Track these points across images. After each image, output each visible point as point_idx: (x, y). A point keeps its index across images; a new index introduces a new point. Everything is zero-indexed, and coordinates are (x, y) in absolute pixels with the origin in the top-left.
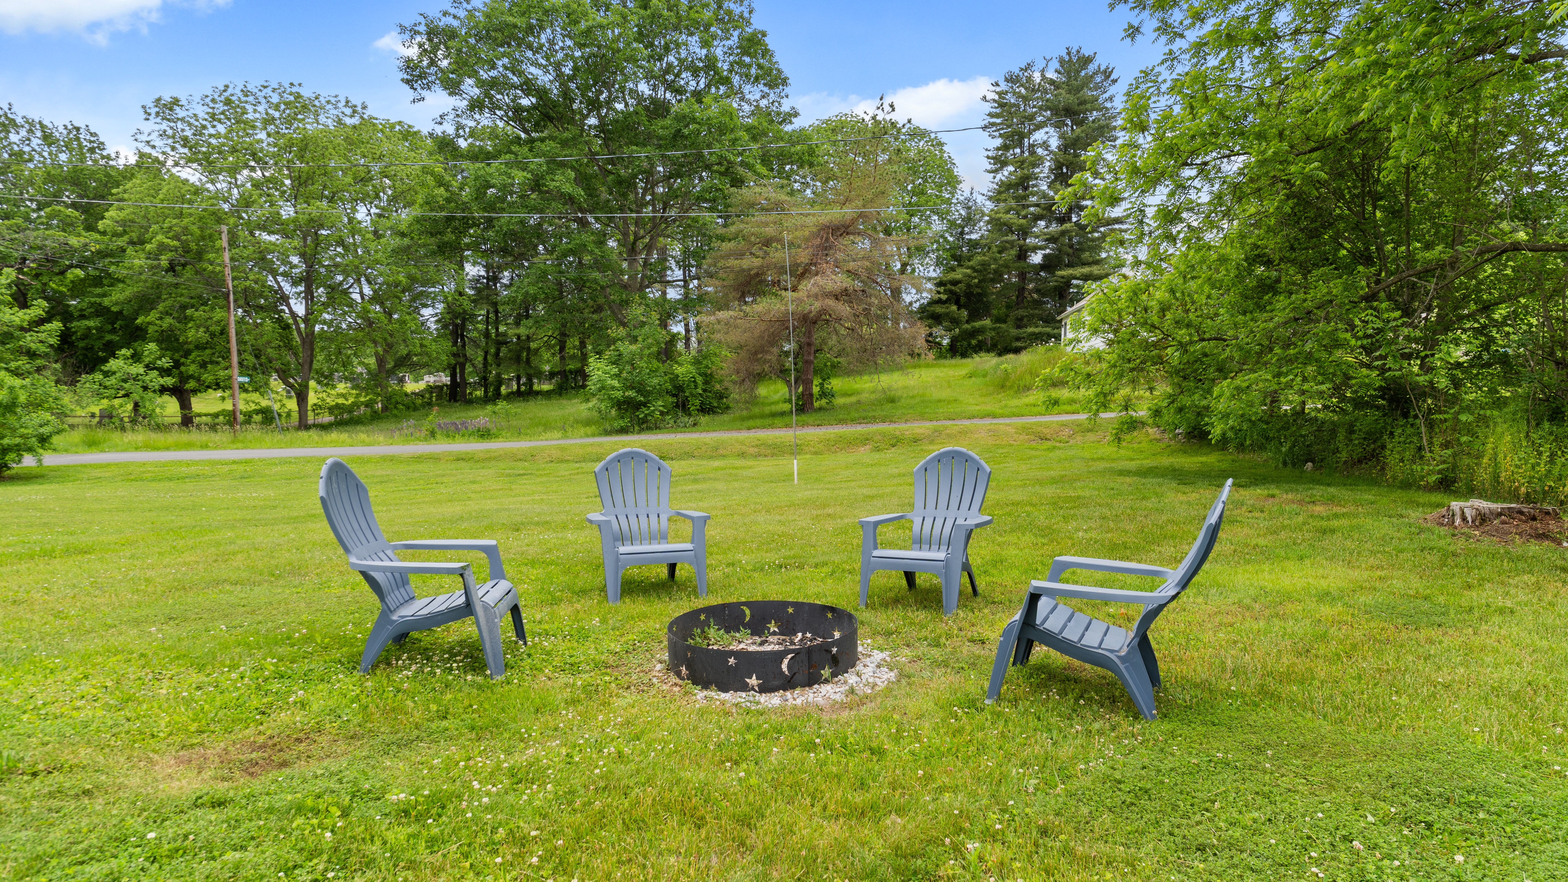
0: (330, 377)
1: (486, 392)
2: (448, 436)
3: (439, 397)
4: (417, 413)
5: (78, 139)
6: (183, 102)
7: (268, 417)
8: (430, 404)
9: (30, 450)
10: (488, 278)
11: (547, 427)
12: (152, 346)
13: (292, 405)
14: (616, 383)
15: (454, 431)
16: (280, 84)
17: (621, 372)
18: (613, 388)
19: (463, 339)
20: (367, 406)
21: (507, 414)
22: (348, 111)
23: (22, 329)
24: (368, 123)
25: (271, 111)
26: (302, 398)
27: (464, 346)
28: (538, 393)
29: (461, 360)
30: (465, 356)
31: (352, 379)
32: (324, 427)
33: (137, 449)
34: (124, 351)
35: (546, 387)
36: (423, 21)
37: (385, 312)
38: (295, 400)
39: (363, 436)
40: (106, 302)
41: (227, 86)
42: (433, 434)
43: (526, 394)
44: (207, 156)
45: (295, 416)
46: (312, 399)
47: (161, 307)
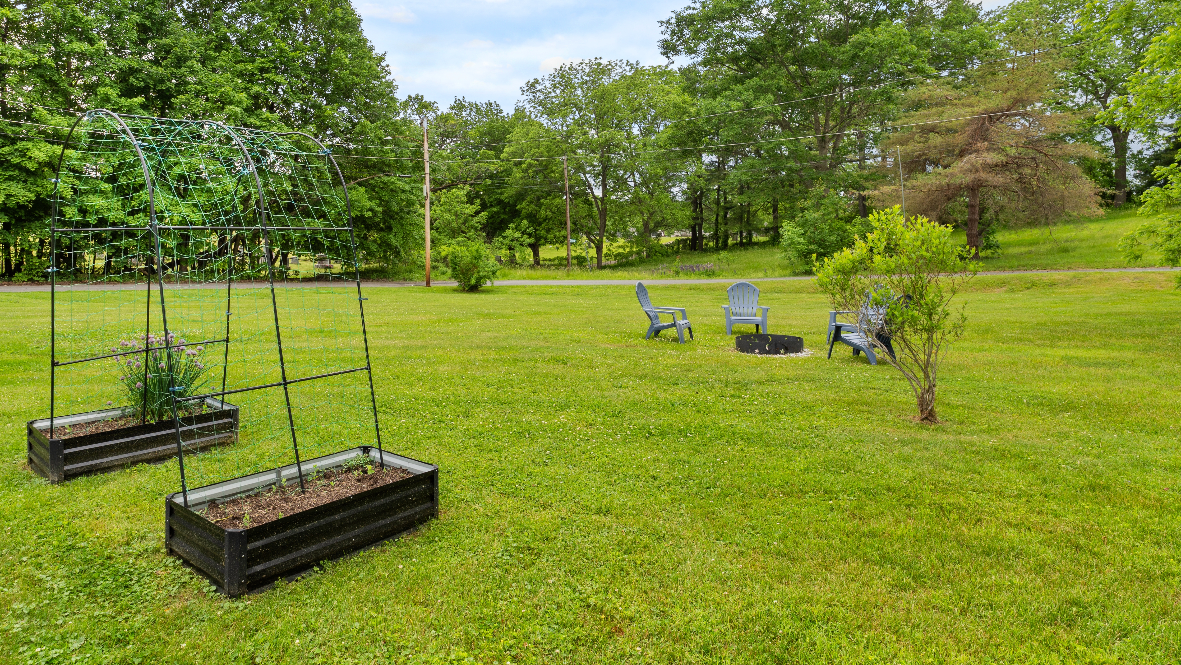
0: (614, 235)
1: (717, 243)
2: (687, 275)
3: (684, 247)
4: (669, 259)
5: (491, 110)
6: (540, 81)
7: (581, 261)
8: (677, 252)
9: (489, 278)
10: (718, 162)
11: (757, 269)
12: (525, 222)
13: (593, 252)
14: (802, 240)
15: (691, 271)
16: (590, 60)
17: (806, 232)
18: (799, 243)
19: (701, 206)
20: (637, 254)
21: (727, 260)
22: (628, 68)
23: (472, 216)
24: (639, 71)
25: (584, 77)
26: (599, 249)
27: (701, 211)
28: (756, 244)
29: (699, 221)
30: (702, 218)
31: (626, 235)
32: (612, 268)
33: (524, 279)
34: (512, 225)
35: (762, 239)
36: (673, 15)
37: (649, 193)
38: (595, 249)
39: (636, 274)
40: (503, 197)
41: (561, 67)
42: (677, 273)
43: (747, 244)
44: (551, 110)
45: (595, 261)
46: (605, 250)
47: (528, 199)
